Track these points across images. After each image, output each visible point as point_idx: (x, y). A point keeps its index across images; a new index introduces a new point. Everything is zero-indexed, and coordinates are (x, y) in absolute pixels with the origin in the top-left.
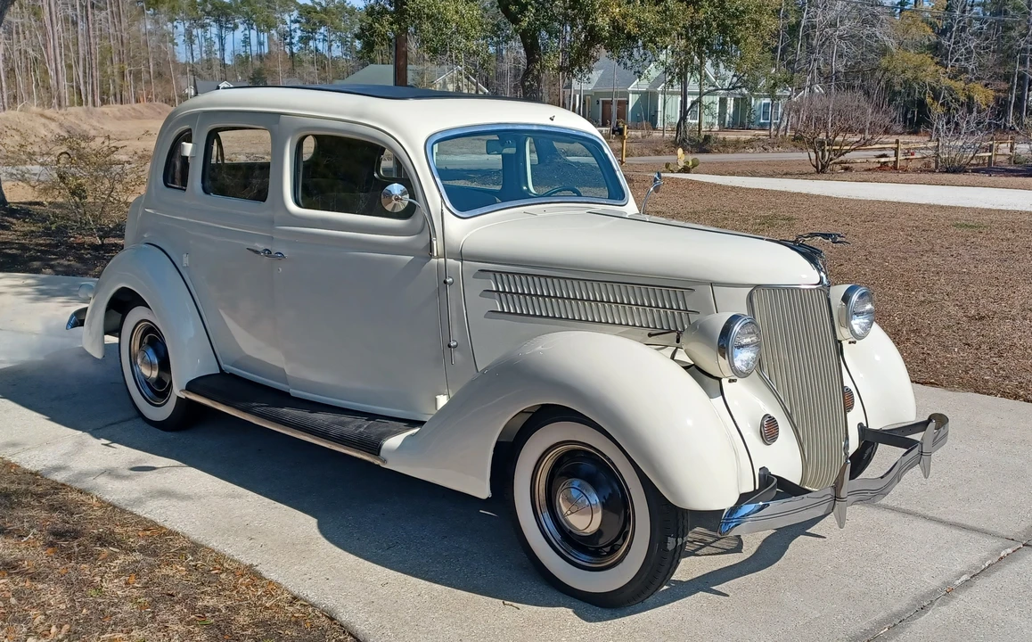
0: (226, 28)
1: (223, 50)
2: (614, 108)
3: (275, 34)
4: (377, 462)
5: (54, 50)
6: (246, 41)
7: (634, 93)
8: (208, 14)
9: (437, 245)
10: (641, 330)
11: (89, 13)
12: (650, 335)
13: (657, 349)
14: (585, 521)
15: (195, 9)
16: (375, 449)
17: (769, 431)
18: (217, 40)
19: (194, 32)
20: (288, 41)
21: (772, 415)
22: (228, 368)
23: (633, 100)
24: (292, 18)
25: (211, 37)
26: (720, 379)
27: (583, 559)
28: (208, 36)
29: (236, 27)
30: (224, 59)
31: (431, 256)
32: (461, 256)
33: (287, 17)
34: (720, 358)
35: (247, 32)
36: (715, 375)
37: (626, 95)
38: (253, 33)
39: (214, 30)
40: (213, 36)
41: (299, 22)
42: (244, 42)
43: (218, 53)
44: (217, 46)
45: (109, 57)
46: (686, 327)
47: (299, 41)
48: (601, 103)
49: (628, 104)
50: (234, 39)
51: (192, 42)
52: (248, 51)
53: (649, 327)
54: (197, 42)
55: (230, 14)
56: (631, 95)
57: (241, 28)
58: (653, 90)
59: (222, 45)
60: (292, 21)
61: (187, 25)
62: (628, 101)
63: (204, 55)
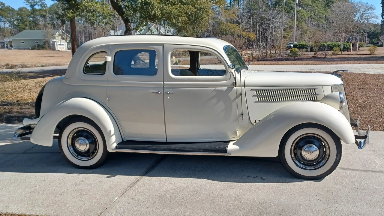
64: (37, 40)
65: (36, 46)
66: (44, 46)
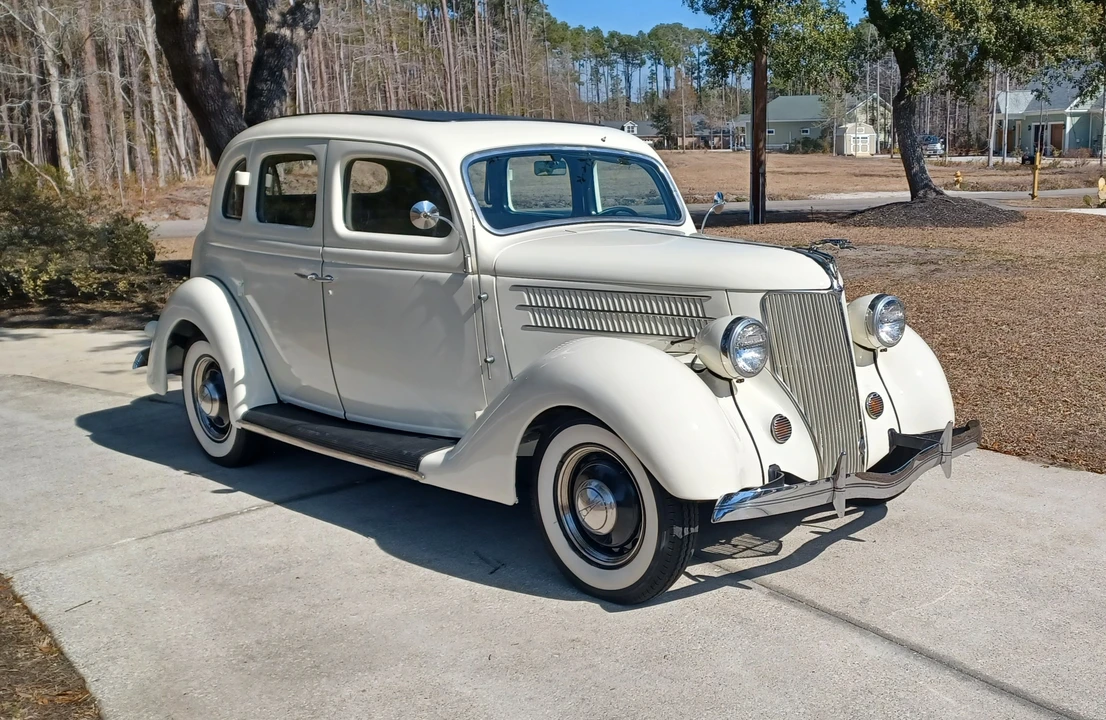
0: (633, 64)
1: (630, 87)
2: (1047, 134)
3: (683, 69)
4: (416, 477)
5: (451, 94)
6: (653, 77)
7: (1073, 115)
8: (614, 50)
9: (471, 262)
10: (665, 338)
11: (488, 54)
12: (673, 343)
13: (674, 356)
14: (601, 519)
15: (602, 45)
16: (414, 464)
17: (781, 429)
18: (623, 78)
19: (601, 71)
20: (696, 75)
21: (785, 415)
22: (287, 398)
23: (1069, 123)
24: (701, 50)
25: (617, 75)
26: (730, 380)
27: (601, 558)
28: (615, 74)
29: (643, 63)
30: (629, 98)
31: (466, 273)
32: (495, 273)
33: (695, 51)
34: (723, 357)
35: (654, 67)
36: (724, 376)
37: (1063, 117)
38: (661, 68)
39: (621, 67)
40: (620, 73)
41: (707, 54)
42: (651, 78)
43: (624, 91)
44: (623, 84)
45: (508, 99)
46: (698, 331)
47: (706, 75)
48: (1049, 128)
49: (1065, 128)
50: (640, 77)
51: (599, 80)
52: (655, 88)
53: (671, 335)
54: (603, 80)
55: (637, 50)
56: (1069, 119)
57: (649, 63)
58: (1095, 111)
59: (628, 81)
60: (700, 54)
61: (594, 62)
62: (1064, 126)
63: (610, 93)
64: (804, 125)
65: (799, 142)
66: (820, 141)
